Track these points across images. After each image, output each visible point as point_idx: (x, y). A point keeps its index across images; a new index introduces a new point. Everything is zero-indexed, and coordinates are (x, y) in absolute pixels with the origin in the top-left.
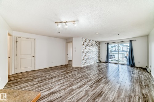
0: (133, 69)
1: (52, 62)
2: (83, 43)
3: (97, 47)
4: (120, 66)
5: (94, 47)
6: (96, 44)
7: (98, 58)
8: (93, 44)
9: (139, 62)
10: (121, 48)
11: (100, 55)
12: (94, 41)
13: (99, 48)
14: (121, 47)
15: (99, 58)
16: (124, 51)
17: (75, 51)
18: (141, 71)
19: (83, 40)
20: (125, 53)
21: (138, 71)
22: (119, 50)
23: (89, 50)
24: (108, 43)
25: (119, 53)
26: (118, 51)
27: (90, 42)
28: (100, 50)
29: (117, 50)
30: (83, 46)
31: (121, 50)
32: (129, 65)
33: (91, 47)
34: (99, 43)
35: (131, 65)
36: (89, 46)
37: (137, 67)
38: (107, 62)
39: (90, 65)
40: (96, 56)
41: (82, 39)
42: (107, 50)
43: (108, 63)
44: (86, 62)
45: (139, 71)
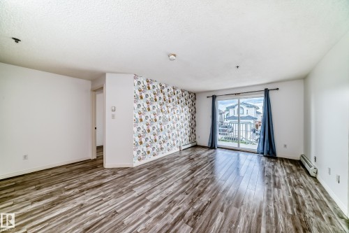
0: (273, 166)
1: (25, 157)
2: (138, 93)
3: (186, 107)
4: (242, 155)
5: (178, 106)
6: (183, 99)
7: (190, 136)
8: (174, 97)
9: (285, 146)
10: (245, 112)
11: (197, 128)
12: (178, 90)
13: (193, 108)
14: (245, 109)
15: (193, 136)
16: (250, 118)
17: (113, 116)
18: (293, 172)
19: (139, 83)
20: (252, 121)
21: (288, 174)
22: (241, 115)
23: (161, 115)
24: (214, 97)
25: (241, 121)
26: (239, 118)
27: (165, 90)
28: (197, 115)
29: (236, 115)
30: (140, 102)
31: (245, 115)
32: (263, 153)
33: (169, 105)
34: (193, 96)
35: (268, 153)
36: (161, 101)
37: (282, 160)
38: (212, 146)
39: (163, 159)
40: (183, 130)
41: (135, 78)
42: (211, 114)
43: (214, 148)
44: (150, 149)
45: (288, 171)
